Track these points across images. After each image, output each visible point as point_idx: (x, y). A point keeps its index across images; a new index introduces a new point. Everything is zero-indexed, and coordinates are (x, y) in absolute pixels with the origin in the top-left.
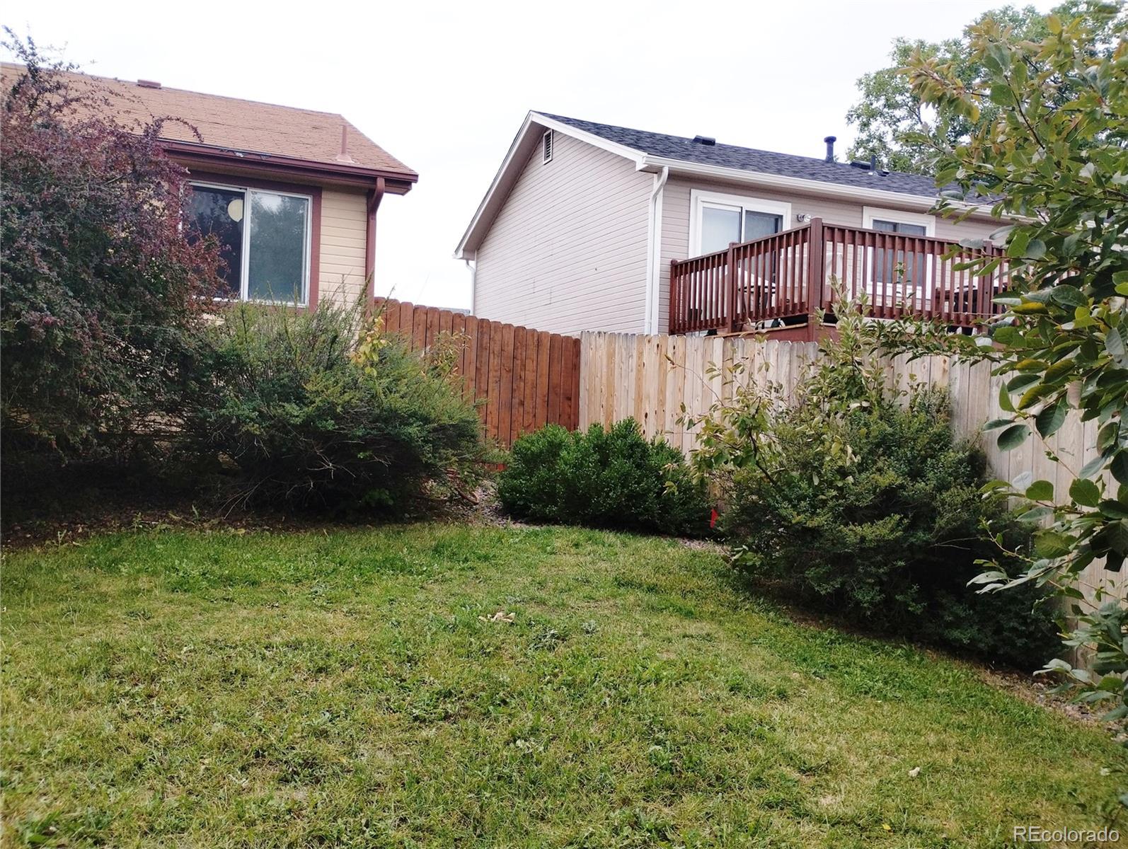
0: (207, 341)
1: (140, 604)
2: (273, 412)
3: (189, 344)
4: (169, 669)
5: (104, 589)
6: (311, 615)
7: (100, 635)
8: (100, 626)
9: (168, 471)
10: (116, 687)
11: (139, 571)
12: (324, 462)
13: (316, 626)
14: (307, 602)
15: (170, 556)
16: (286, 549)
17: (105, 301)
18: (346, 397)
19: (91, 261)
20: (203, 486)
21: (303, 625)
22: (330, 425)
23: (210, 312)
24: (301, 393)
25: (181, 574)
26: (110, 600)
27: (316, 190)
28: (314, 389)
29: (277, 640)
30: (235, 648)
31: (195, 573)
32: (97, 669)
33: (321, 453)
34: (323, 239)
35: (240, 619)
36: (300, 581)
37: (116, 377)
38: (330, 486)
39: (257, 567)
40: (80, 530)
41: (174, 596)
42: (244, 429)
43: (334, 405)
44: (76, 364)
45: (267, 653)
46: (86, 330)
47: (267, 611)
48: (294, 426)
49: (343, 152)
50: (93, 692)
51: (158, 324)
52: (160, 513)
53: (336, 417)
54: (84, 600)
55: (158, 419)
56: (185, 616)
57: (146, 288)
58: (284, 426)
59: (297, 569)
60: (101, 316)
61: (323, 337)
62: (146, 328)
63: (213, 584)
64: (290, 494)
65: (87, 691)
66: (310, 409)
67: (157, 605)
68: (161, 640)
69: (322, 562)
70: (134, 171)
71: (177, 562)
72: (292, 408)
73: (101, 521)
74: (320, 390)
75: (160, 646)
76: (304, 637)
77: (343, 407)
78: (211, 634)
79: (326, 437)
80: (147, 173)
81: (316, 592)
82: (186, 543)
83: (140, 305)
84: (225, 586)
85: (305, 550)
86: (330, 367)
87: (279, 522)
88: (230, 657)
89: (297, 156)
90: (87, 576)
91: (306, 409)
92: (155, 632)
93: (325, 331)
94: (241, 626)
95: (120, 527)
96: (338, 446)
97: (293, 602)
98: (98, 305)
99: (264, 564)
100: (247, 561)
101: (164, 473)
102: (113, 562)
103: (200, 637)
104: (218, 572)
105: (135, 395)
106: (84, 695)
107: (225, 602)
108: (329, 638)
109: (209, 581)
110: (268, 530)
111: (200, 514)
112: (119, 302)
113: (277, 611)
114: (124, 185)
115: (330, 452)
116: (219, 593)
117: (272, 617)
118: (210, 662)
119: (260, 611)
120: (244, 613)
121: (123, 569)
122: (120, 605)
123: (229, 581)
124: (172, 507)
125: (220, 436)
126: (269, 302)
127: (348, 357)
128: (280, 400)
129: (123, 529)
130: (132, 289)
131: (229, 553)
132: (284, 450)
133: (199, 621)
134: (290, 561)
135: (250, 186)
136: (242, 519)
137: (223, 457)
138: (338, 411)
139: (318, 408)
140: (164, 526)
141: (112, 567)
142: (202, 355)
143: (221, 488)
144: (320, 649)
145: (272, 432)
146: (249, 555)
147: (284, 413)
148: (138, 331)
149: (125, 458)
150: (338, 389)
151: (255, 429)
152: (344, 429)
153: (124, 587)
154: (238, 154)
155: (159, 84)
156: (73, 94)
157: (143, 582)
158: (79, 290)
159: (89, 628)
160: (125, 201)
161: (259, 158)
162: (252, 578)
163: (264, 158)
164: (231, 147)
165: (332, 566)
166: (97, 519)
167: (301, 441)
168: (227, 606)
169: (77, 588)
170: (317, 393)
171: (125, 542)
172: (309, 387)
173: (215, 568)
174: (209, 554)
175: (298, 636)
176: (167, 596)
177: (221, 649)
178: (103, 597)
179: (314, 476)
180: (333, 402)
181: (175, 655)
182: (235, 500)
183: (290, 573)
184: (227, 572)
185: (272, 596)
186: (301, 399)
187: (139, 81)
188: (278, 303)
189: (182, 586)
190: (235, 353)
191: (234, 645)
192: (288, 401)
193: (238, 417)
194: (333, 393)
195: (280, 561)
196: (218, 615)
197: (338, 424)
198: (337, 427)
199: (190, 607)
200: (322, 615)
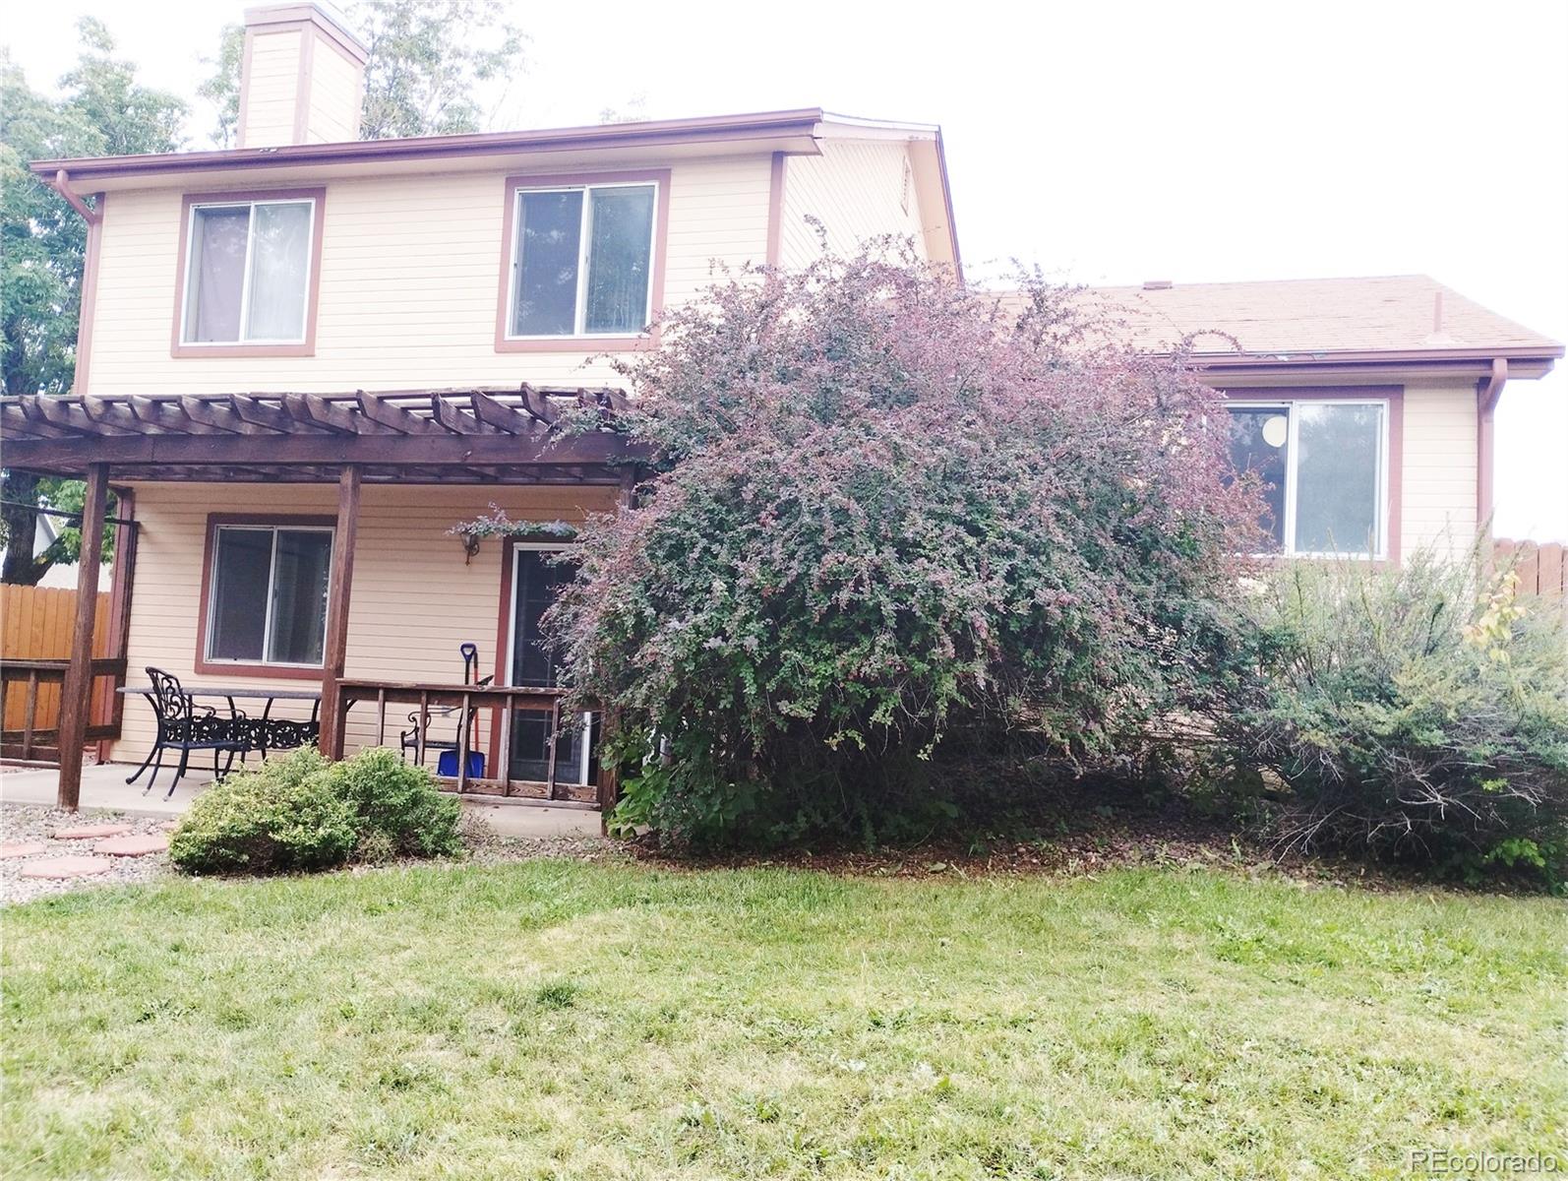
0: (1249, 616)
1: (1179, 970)
2: (1344, 715)
3: (1225, 620)
4: (1229, 1067)
5: (1132, 942)
6: (1424, 1026)
7: (1134, 1004)
8: (1132, 991)
9: (1192, 789)
10: (1164, 1080)
11: (1172, 924)
12: (1427, 792)
13: (1435, 1044)
14: (1417, 1005)
15: (1209, 908)
16: (1373, 919)
17: (1123, 570)
18: (1462, 695)
19: (1108, 522)
20: (1244, 814)
21: (1414, 1040)
22: (1437, 738)
23: (1251, 575)
24: (1387, 688)
25: (1228, 936)
26: (1141, 960)
27: (1394, 390)
28: (1410, 683)
29: (1375, 1054)
30: (1316, 1055)
31: (1247, 937)
32: (1137, 1051)
33: (1423, 778)
34: (1407, 459)
35: (1317, 1015)
36: (1401, 970)
37: (1136, 667)
38: (1437, 830)
39: (1333, 942)
40: (1093, 861)
41: (1221, 965)
42: (1305, 738)
43: (1440, 708)
44: (1093, 650)
45: (1365, 1073)
46: (1107, 609)
47: (1355, 1010)
48: (1380, 738)
49: (1437, 329)
50: (1137, 1081)
51: (1185, 596)
52: (1188, 847)
53: (1445, 726)
54: (1111, 954)
55: (1182, 719)
56: (1240, 997)
57: (1170, 548)
58: (1364, 737)
59: (1394, 952)
60: (1120, 591)
61: (1419, 606)
62: (1173, 602)
63: (1272, 956)
64: (1374, 836)
65: (1130, 1079)
66: (1402, 714)
67: (1202, 975)
68: (1213, 1026)
69: (1433, 945)
70: (1159, 404)
71: (1220, 919)
72: (1375, 711)
73: (1117, 850)
74: (1419, 685)
75: (1212, 1034)
76: (1419, 1059)
77: (1457, 711)
78: (1279, 1028)
79: (1428, 755)
80: (1175, 406)
81: (1430, 992)
82: (1229, 894)
83: (1165, 572)
84: (1290, 962)
85: (1403, 923)
86: (1430, 650)
87: (1356, 875)
88: (1310, 1068)
89: (1367, 347)
90: (1110, 922)
91: (1398, 712)
92: (1202, 1012)
93: (1421, 596)
94: (1320, 1025)
95: (1141, 860)
96: (1450, 771)
97: (1393, 1001)
98: (1117, 576)
99: (1343, 937)
100: (1316, 930)
101: (1188, 791)
102: (1138, 908)
103: (1264, 1030)
104: (1279, 941)
105: (1160, 689)
106: (1125, 1083)
107: (1293, 986)
108: (1458, 1068)
109: (1267, 951)
110: (1342, 887)
111: (1243, 853)
112: (1141, 570)
113: (1370, 1012)
114: (1147, 423)
115: (1436, 778)
116: (1281, 970)
117: (1364, 1019)
118: (1284, 1070)
119: (1344, 1008)
120: (1322, 1006)
121: (1152, 919)
122: (1154, 968)
123: (1295, 955)
124: (1204, 838)
125: (1269, 746)
126: (1330, 556)
127: (1459, 634)
128: (1355, 698)
129: (1144, 863)
130: (1156, 553)
131: (1290, 914)
132: (1365, 771)
133: (1260, 1007)
134: (1381, 937)
135: (1297, 398)
136: (1300, 867)
137: (1269, 776)
138: (1449, 716)
139: (1417, 713)
140: (1197, 866)
141: (1138, 912)
142: (1242, 635)
143: (1270, 820)
144: (1446, 1081)
145: (1345, 743)
146: (1319, 922)
147: (1362, 717)
148: (1162, 607)
149: (1138, 769)
150: (1449, 682)
151: (1319, 738)
152: (1458, 744)
153: (1155, 944)
154: (1280, 358)
155: (1170, 283)
156: (1081, 320)
157: (1180, 940)
158: (1095, 559)
159: (1119, 992)
160: (1150, 445)
161: (1310, 358)
162: (1328, 956)
163: (1317, 358)
164: (1270, 349)
165: (1450, 954)
166: (1111, 847)
167: (1391, 760)
168: (1298, 992)
169: (1099, 936)
170: (1415, 689)
171: (1150, 882)
172: (1401, 680)
173: (1274, 933)
174: (1262, 912)
175: (1409, 1054)
176: (1212, 963)
177: (1296, 1053)
178: (1132, 954)
179: (1411, 812)
180: (1440, 703)
181: (1234, 1051)
182: (1291, 838)
183: (1385, 956)
184: (1290, 942)
185: (1362, 988)
186: (1387, 698)
187: (1146, 284)
188: (1343, 556)
189: (1229, 953)
190: (1288, 631)
191: (1313, 1051)
192: (1369, 699)
193: (1293, 720)
194: (1439, 690)
195: (1366, 936)
196: (1285, 1002)
197: (1450, 736)
198: (1448, 741)
199: (1244, 985)
200: (1443, 1028)
